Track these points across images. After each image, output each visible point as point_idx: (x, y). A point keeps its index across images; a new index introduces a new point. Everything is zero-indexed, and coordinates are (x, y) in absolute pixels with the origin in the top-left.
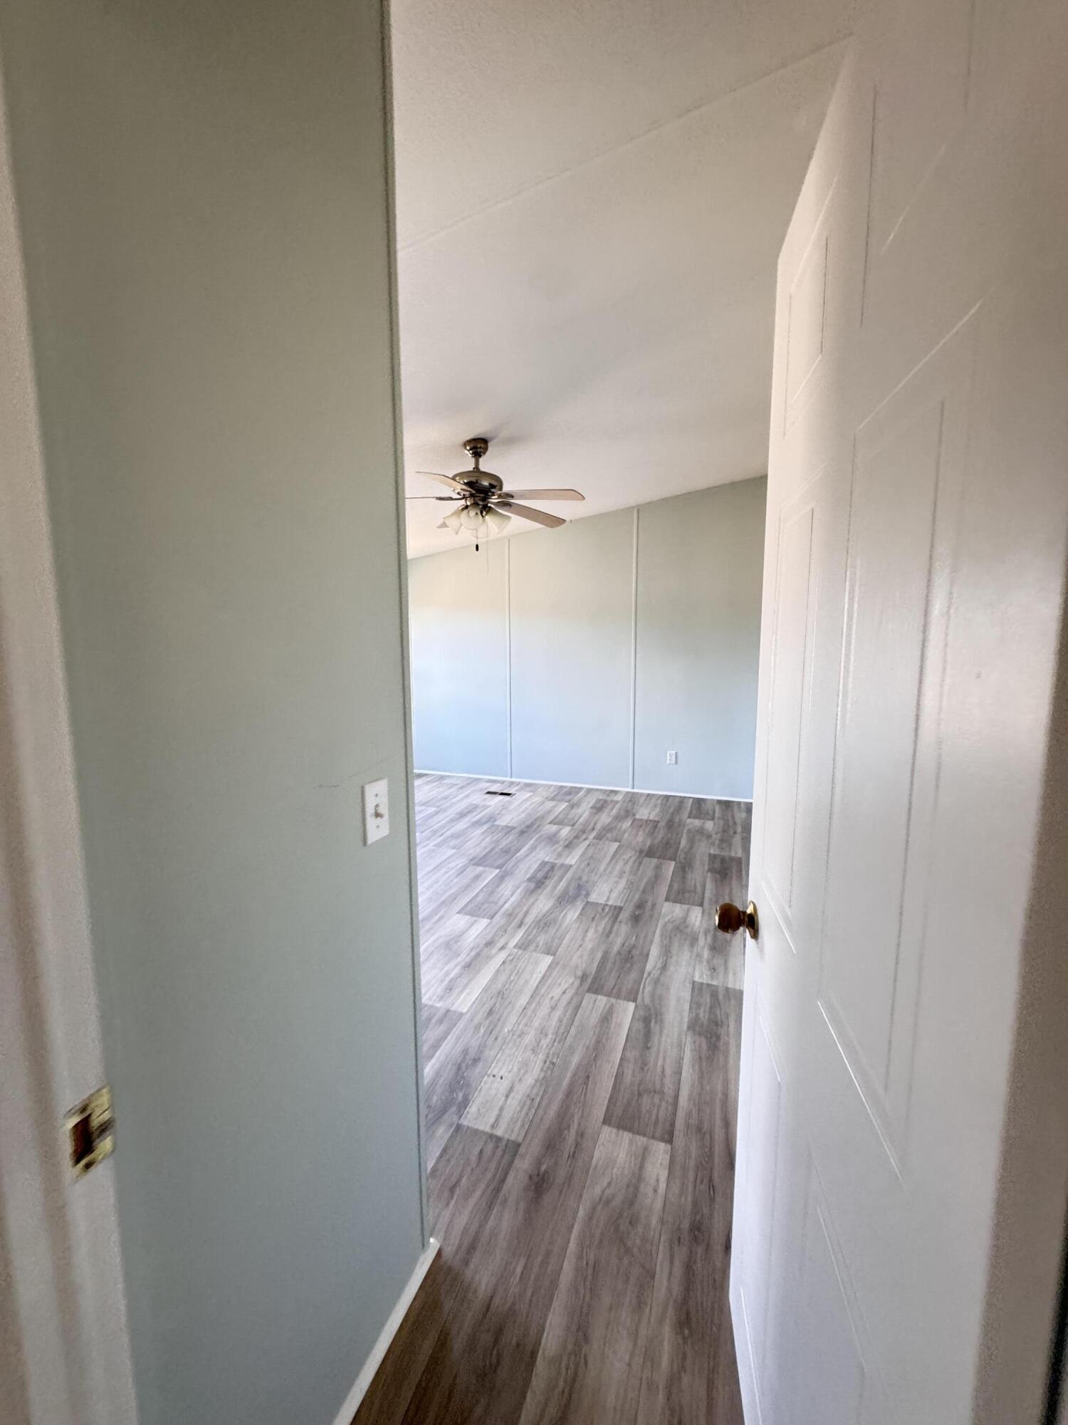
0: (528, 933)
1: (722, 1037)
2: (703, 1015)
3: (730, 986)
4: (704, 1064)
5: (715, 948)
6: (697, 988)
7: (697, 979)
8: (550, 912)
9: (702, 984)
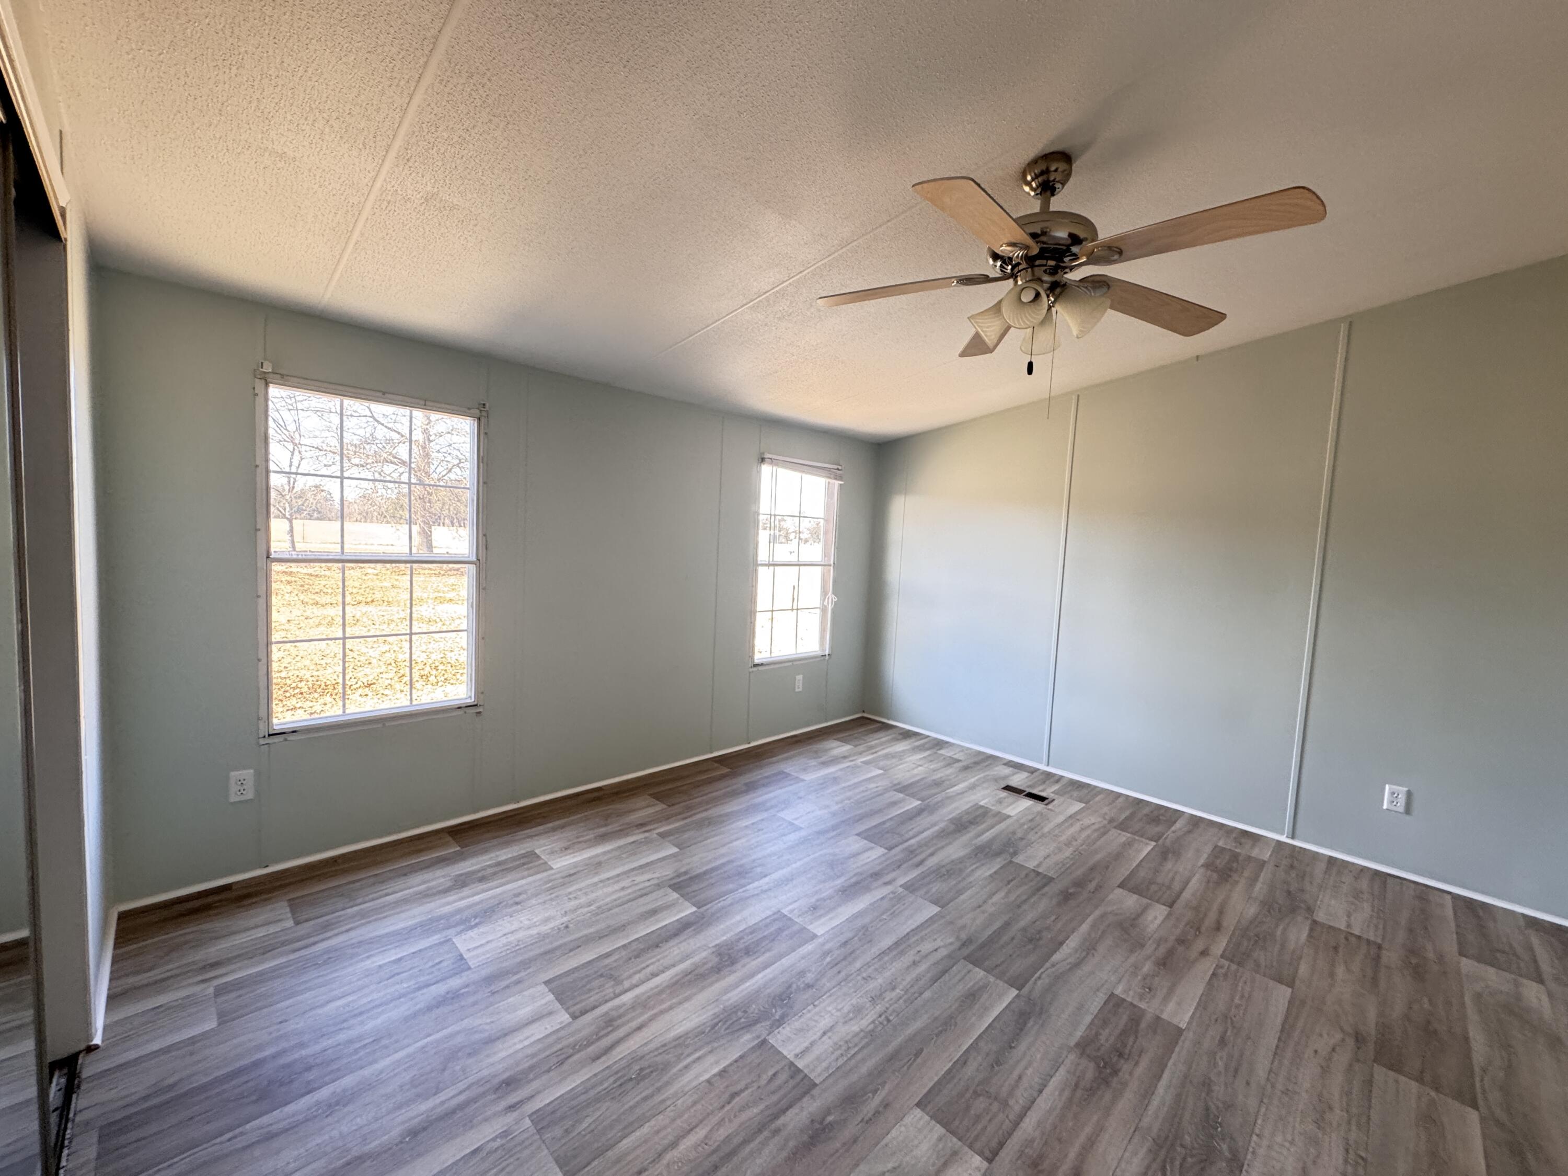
0: (923, 876)
1: (1121, 1074)
2: (1107, 1037)
3: (1165, 1016)
4: (1079, 1093)
5: (1164, 964)
6: (1114, 1003)
7: (1119, 991)
8: (961, 860)
9: (1124, 1000)
